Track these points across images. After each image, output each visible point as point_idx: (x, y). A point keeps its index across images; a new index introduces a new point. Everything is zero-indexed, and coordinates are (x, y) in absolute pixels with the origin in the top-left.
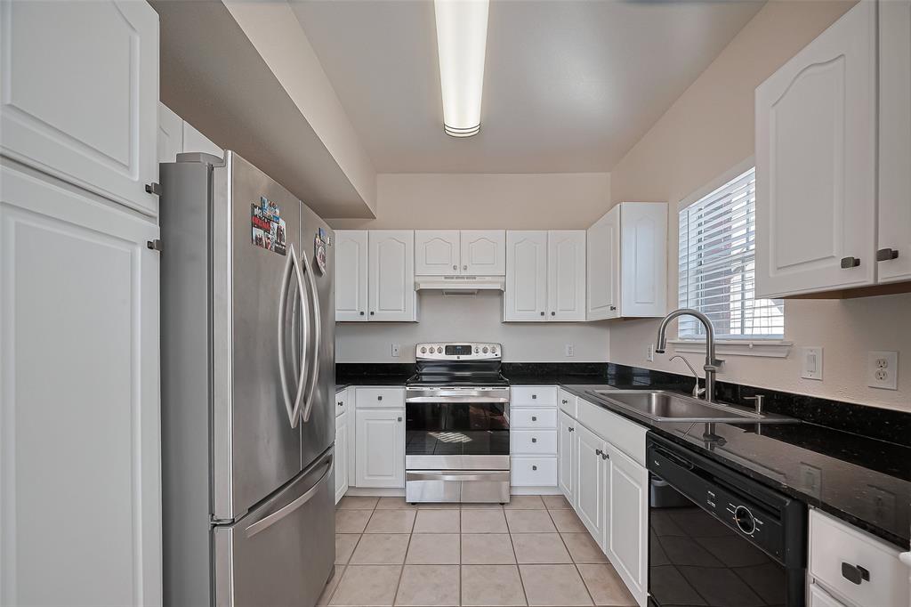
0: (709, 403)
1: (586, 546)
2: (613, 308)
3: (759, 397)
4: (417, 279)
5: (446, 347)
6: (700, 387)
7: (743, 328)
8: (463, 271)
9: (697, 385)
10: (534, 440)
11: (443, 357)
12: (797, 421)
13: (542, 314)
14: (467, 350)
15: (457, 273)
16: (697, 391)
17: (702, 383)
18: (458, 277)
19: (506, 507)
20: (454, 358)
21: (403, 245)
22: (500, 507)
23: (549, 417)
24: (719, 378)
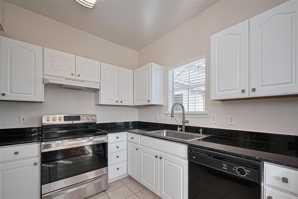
0: (184, 133)
1: (147, 195)
2: (149, 101)
3: (201, 129)
4: (45, 77)
5: (64, 117)
6: (180, 128)
7: (188, 109)
8: (77, 76)
9: (179, 127)
10: (118, 157)
11: (63, 122)
12: (211, 135)
13: (117, 102)
14: (78, 118)
15: (74, 77)
16: (179, 129)
17: (181, 126)
18: (74, 80)
19: (107, 191)
20: (70, 122)
21: (34, 53)
22: (104, 193)
23: (123, 145)
24: (186, 124)
